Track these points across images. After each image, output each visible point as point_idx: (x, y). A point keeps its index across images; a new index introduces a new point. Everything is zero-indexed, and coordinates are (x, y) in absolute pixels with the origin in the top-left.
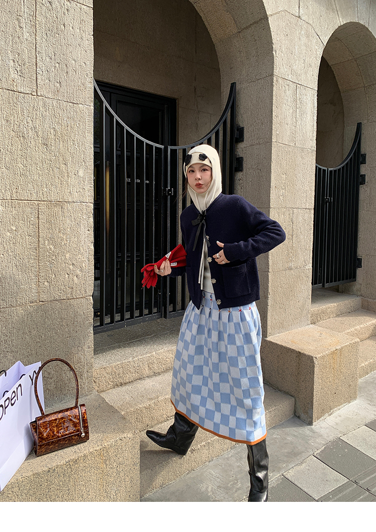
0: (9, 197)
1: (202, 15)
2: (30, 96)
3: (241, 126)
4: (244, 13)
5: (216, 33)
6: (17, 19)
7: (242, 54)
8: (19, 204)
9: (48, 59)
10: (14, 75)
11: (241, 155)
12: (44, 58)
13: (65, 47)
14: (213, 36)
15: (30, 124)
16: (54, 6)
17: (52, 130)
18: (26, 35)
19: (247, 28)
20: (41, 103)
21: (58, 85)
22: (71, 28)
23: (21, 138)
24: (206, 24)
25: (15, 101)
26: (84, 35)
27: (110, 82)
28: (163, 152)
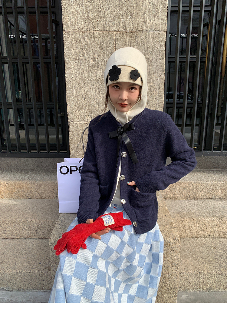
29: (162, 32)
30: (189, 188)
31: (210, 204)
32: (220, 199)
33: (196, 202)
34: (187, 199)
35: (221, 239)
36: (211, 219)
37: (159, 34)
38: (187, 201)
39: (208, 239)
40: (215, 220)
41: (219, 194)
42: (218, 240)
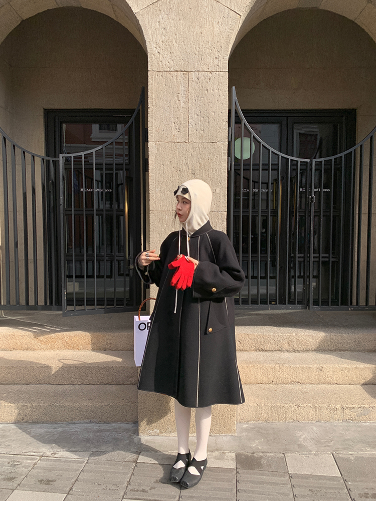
1: (364, 27)
2: (184, 143)
6: (177, 96)
9: (196, 116)
10: (175, 132)
12: (193, 116)
13: (207, 105)
15: (184, 162)
16: (200, 80)
17: (198, 164)
18: (182, 104)
20: (191, 147)
21: (202, 132)
22: (212, 91)
23: (179, 172)
24: (370, 34)
25: (175, 148)
26: (221, 93)
27: (286, 108)
28: (308, 165)
29: (223, 212)
30: (257, 340)
31: (277, 355)
32: (287, 351)
33: (264, 353)
34: (256, 351)
35: (284, 385)
36: (273, 365)
37: (221, 214)
38: (255, 353)
39: (271, 385)
40: (277, 366)
41: (286, 346)
42: (281, 385)
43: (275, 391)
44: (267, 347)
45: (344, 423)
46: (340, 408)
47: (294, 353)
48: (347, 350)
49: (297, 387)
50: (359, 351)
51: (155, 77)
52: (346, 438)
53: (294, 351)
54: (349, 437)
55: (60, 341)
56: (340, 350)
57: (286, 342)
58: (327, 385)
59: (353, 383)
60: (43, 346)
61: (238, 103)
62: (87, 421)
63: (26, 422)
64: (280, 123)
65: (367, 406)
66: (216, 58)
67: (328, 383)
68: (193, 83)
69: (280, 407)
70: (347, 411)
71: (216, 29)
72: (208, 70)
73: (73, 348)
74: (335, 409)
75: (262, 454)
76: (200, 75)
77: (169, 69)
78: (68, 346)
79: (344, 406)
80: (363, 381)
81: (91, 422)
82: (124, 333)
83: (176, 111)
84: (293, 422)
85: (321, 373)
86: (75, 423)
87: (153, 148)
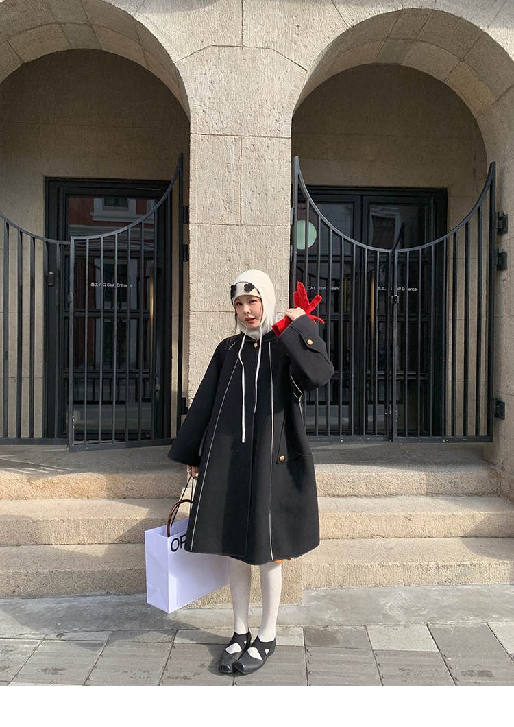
0: (217, 310)
1: (455, 90)
2: (235, 226)
3: (505, 213)
4: (497, 78)
5: (475, 107)
6: (227, 167)
7: (505, 126)
8: (225, 315)
9: (251, 193)
10: (223, 212)
11: (505, 250)
12: (247, 193)
13: (265, 179)
14: (472, 110)
15: (235, 250)
16: (256, 147)
17: (253, 252)
18: (234, 177)
19: (504, 94)
20: (244, 231)
21: (258, 213)
22: (271, 161)
23: (228, 262)
24: (462, 98)
25: (224, 232)
26: (282, 164)
27: (359, 184)
28: (390, 257)
32: (365, 496)
33: (335, 499)
34: (325, 496)
36: (348, 514)
39: (346, 540)
40: (353, 515)
41: (364, 490)
42: (358, 540)
43: (351, 547)
44: (341, 491)
45: (440, 587)
46: (434, 567)
47: (373, 499)
48: (442, 494)
49: (379, 542)
50: (455, 495)
51: (199, 142)
52: (443, 604)
53: (374, 495)
54: (447, 604)
55: (63, 486)
56: (432, 494)
57: (364, 484)
58: (417, 538)
59: (449, 536)
60: (39, 493)
61: (301, 177)
62: (103, 593)
63: (18, 596)
64: (353, 203)
65: (468, 563)
66: (276, 120)
67: (419, 537)
68: (248, 150)
69: (359, 567)
70: (443, 571)
71: (277, 86)
72: (266, 135)
73: (81, 496)
74: (429, 569)
75: (337, 628)
76: (256, 141)
77: (216, 133)
78: (74, 494)
79: (440, 563)
80: (462, 533)
81: (108, 594)
82: (150, 475)
83: (225, 186)
84: (375, 587)
85: (410, 523)
86: (86, 596)
87: (195, 231)
